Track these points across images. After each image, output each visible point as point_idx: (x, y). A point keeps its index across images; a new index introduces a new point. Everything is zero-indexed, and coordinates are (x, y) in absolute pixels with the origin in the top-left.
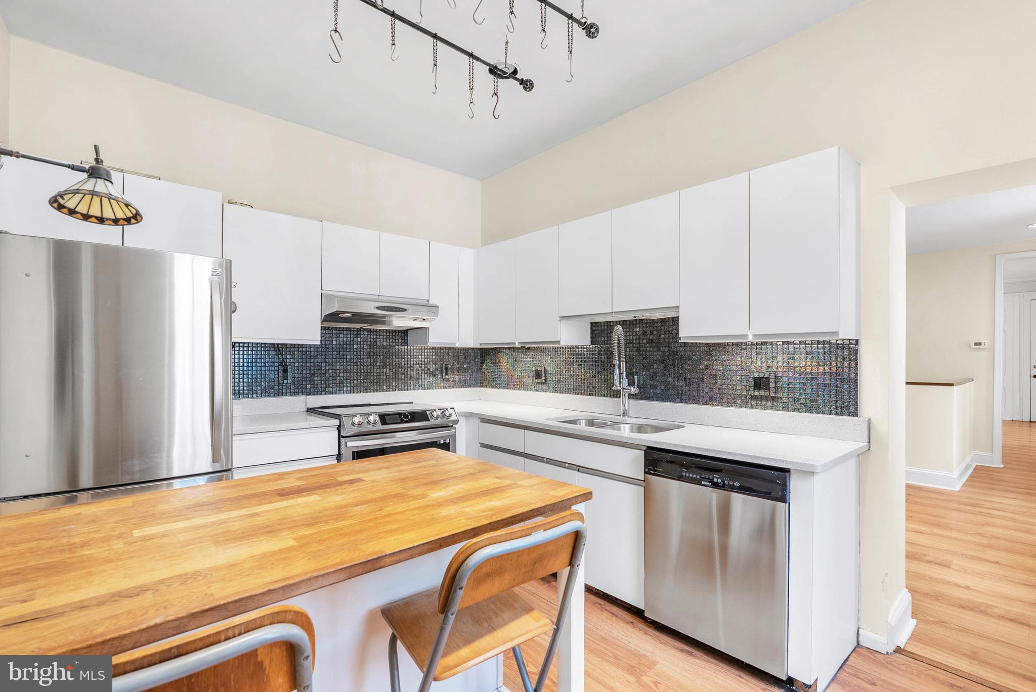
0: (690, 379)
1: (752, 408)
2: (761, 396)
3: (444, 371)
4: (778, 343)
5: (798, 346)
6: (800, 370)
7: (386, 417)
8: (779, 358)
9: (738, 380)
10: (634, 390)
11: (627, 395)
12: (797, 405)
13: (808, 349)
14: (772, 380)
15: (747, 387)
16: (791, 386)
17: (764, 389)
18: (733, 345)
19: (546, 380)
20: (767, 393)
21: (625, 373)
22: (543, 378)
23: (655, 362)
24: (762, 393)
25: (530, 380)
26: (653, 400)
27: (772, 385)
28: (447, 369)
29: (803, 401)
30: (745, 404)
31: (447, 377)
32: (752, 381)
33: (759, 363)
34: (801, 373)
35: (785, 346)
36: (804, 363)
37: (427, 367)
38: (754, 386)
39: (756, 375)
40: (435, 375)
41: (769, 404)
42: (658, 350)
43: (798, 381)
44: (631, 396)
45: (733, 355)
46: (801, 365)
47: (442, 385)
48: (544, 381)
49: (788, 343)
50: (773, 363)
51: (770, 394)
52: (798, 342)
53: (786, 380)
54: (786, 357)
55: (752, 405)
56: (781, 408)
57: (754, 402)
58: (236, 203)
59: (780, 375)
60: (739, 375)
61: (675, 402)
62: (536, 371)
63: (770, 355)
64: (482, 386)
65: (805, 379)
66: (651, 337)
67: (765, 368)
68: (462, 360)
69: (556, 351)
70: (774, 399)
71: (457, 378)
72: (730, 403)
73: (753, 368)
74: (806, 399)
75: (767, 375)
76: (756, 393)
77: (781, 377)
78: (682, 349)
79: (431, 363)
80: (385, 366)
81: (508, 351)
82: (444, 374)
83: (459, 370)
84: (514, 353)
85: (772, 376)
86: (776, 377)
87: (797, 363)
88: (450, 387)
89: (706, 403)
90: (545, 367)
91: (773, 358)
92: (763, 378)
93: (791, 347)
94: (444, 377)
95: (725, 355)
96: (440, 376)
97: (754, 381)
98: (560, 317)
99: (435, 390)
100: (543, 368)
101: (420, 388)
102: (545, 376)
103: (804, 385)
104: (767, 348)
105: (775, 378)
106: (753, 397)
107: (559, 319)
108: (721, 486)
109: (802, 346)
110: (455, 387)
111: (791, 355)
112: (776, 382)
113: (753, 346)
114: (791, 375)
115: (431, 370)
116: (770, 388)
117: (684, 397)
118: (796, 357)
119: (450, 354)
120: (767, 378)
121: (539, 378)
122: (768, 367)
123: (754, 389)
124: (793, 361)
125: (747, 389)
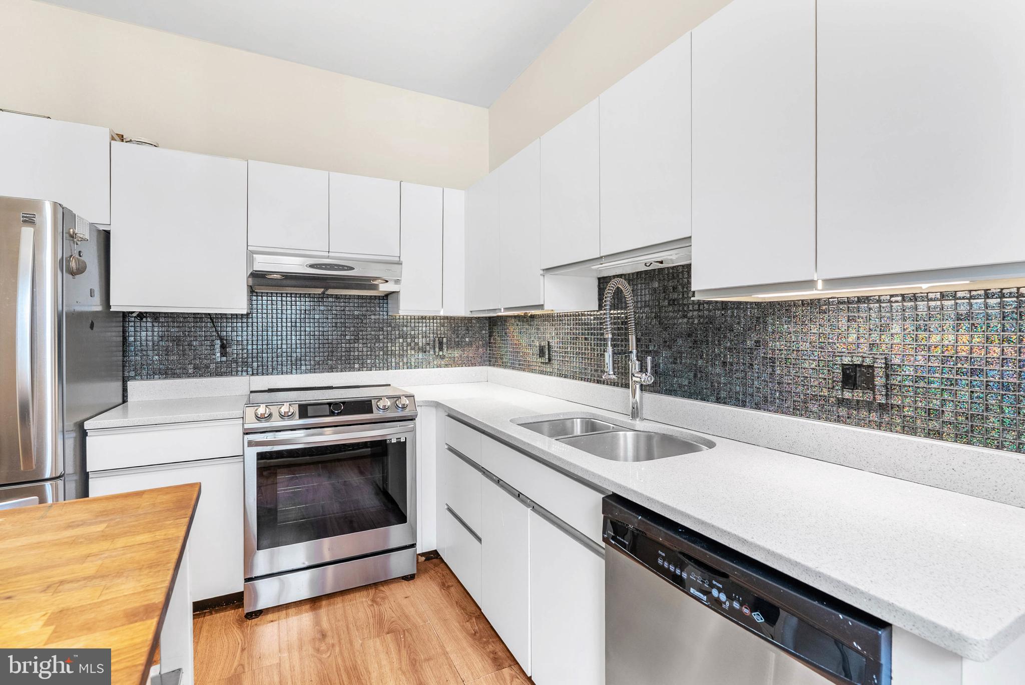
0: (731, 364)
1: (839, 421)
2: (858, 401)
3: (437, 345)
4: (893, 299)
5: (939, 303)
6: (943, 352)
7: (309, 407)
8: (896, 328)
9: (813, 369)
10: (647, 378)
11: (638, 386)
12: (935, 425)
13: (963, 309)
14: (879, 372)
15: (830, 381)
16: (922, 384)
17: (863, 388)
18: (803, 305)
19: (550, 360)
20: (868, 396)
21: (635, 351)
22: (547, 356)
23: (680, 335)
24: (858, 395)
25: (535, 359)
26: (676, 395)
27: (879, 381)
28: (441, 343)
29: (948, 416)
30: (825, 414)
31: (441, 353)
32: (838, 371)
33: (852, 338)
34: (944, 360)
35: (908, 304)
36: (952, 338)
37: (414, 341)
38: (842, 382)
39: (847, 360)
40: (425, 352)
41: (874, 416)
42: (685, 316)
43: (937, 375)
44: (643, 388)
45: (803, 323)
46: (946, 343)
47: (435, 363)
48: (547, 361)
49: (915, 298)
50: (883, 337)
51: (874, 398)
52: (938, 295)
53: (909, 371)
54: (910, 326)
55: (838, 416)
56: (899, 428)
57: (843, 412)
58: (131, 141)
59: (897, 361)
60: (814, 360)
61: (708, 401)
62: (540, 346)
63: (875, 321)
64: (490, 365)
65: (954, 371)
66: (675, 296)
67: (865, 348)
68: (462, 332)
69: (560, 320)
70: (883, 408)
71: (456, 353)
72: (798, 410)
73: (840, 347)
74: (957, 414)
75: (868, 362)
76: (847, 395)
77: (899, 365)
78: (718, 313)
79: (420, 336)
80: (356, 340)
81: (513, 320)
82: (437, 350)
83: (458, 345)
84: (519, 323)
85: (880, 363)
86: (887, 366)
87: (935, 339)
88: (446, 366)
89: (757, 407)
90: (549, 342)
91: (883, 329)
92: (860, 366)
93: (922, 305)
94: (437, 354)
95: (789, 322)
96: (432, 352)
97: (843, 371)
98: (543, 270)
99: (425, 370)
100: (547, 343)
101: (405, 367)
102: (549, 354)
103: (952, 384)
104: (870, 309)
105: (885, 368)
106: (841, 402)
107: (542, 272)
108: (724, 610)
109: (949, 303)
110: (453, 365)
111: (921, 322)
112: (887, 377)
113: (841, 306)
114: (922, 363)
115: (420, 344)
116: (874, 386)
117: (723, 394)
118: (934, 325)
119: (446, 325)
120: (869, 366)
121: (543, 356)
122: (872, 346)
123: (843, 388)
124: (926, 334)
125: (830, 386)
